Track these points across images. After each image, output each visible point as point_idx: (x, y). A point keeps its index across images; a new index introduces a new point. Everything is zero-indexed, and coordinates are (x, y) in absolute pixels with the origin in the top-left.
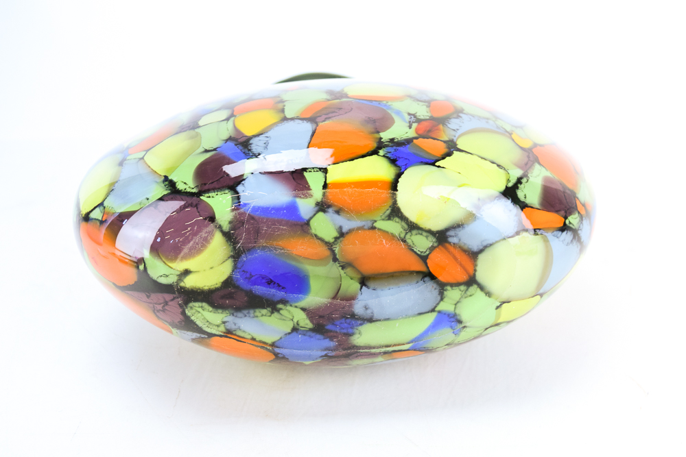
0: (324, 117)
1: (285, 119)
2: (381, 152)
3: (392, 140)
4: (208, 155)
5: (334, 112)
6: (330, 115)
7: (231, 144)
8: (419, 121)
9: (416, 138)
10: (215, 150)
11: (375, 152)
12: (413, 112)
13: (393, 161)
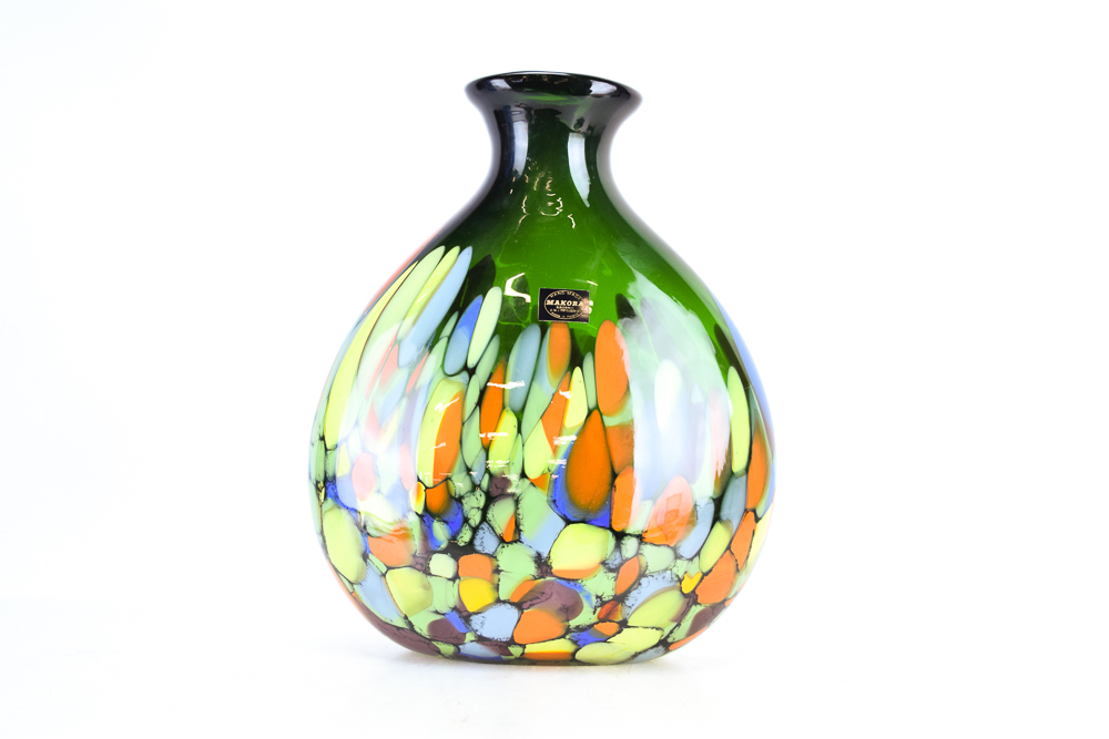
0: (529, 603)
1: (498, 601)
2: (568, 637)
3: (577, 627)
4: (438, 617)
5: (538, 598)
6: (535, 601)
7: (455, 614)
8: (603, 604)
9: (597, 623)
10: (444, 614)
11: (563, 637)
12: (600, 594)
13: (575, 642)
